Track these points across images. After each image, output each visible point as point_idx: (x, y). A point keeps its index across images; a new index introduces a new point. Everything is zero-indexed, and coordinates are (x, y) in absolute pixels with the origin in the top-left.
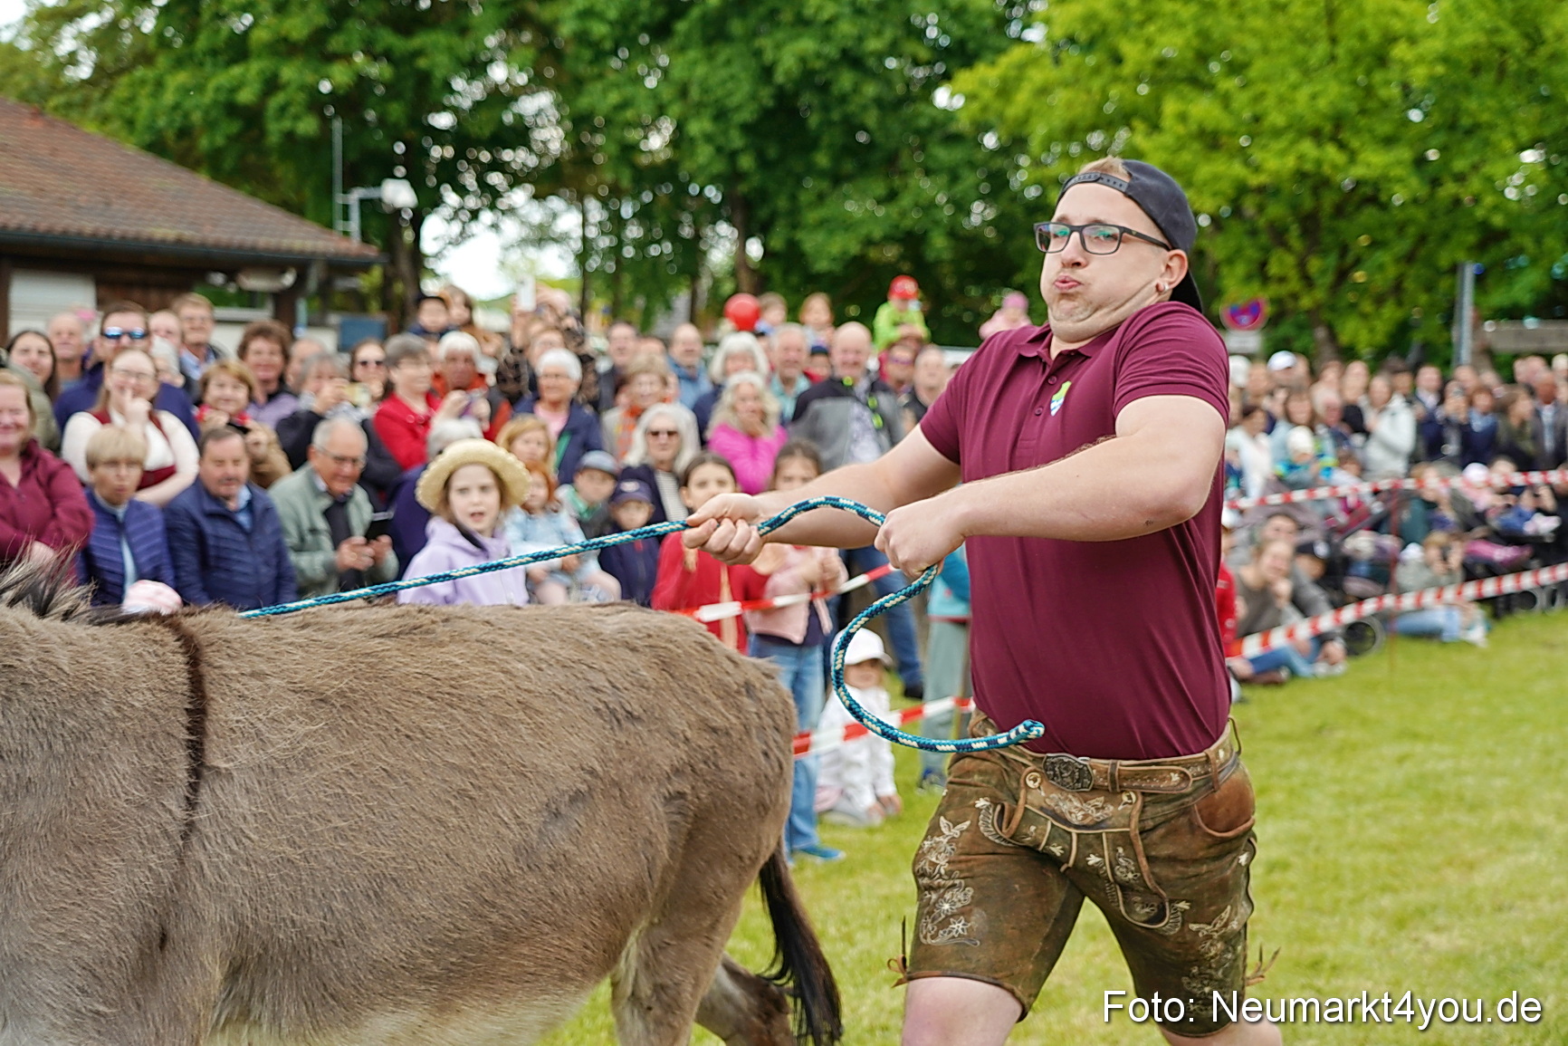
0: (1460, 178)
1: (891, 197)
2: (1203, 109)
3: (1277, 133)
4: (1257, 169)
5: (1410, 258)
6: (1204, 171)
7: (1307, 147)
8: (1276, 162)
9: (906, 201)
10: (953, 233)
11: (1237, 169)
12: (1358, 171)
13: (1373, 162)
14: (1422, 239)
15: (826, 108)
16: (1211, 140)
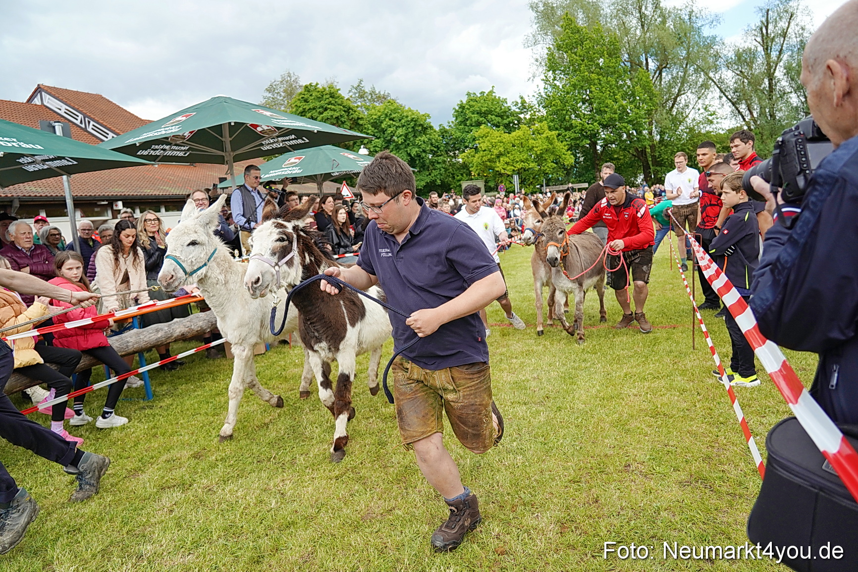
0: (544, 166)
1: (430, 174)
2: (507, 160)
3: (517, 162)
4: (515, 167)
5: (533, 178)
6: (508, 168)
7: (522, 163)
8: (519, 166)
9: (433, 175)
10: (440, 180)
11: (513, 168)
12: (530, 167)
13: (532, 165)
14: (536, 175)
15: (420, 160)
16: (507, 163)
